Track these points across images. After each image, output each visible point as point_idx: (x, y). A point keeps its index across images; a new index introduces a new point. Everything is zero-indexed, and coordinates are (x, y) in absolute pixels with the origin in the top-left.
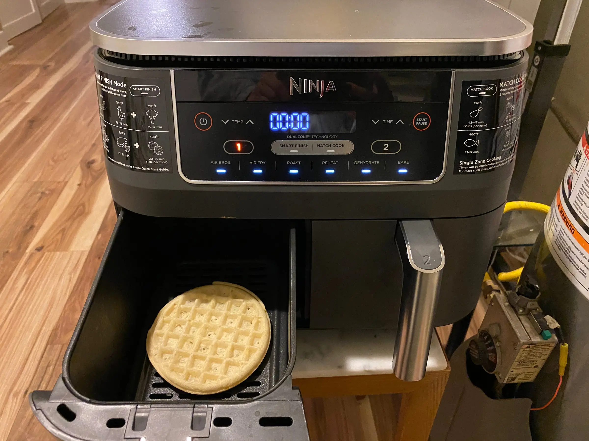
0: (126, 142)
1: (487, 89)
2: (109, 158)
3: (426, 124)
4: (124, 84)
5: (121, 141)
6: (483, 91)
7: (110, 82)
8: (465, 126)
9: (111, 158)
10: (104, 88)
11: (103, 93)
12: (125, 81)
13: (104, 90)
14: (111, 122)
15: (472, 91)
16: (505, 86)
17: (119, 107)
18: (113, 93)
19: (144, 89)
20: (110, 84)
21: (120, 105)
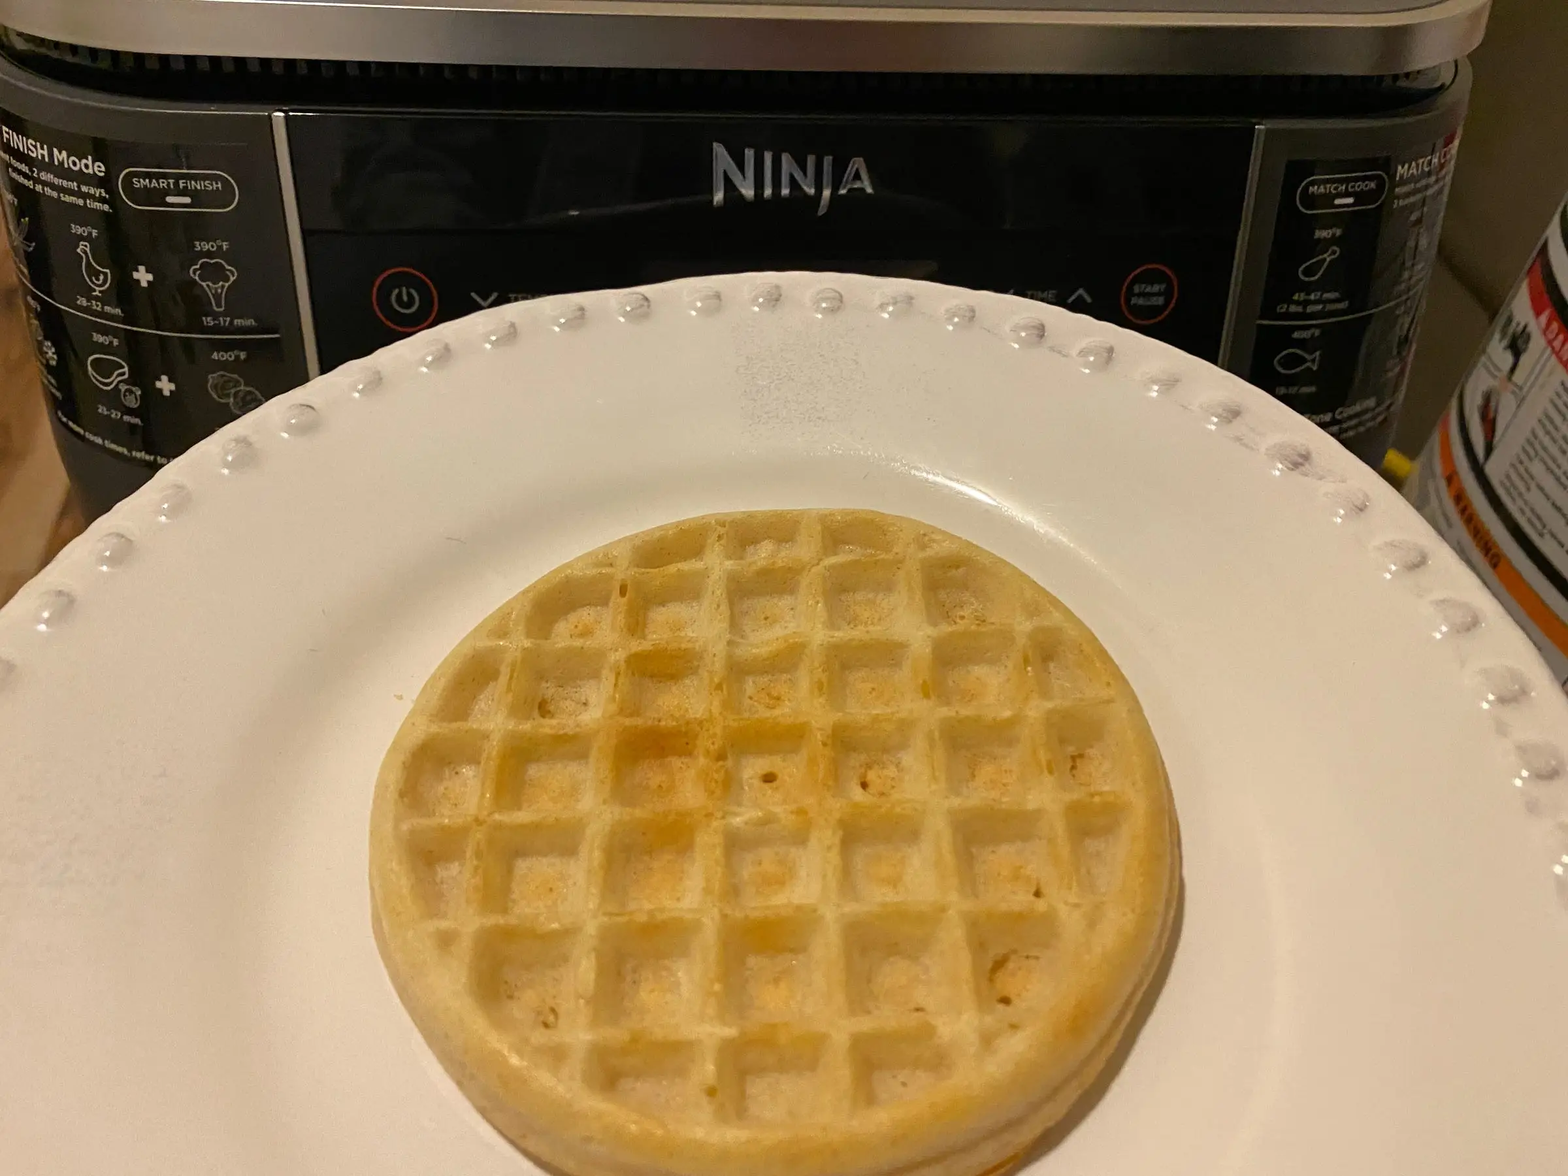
0: (123, 374)
1: (1359, 186)
2: (64, 419)
3: (1160, 301)
4: (93, 163)
5: (104, 368)
6: (1347, 194)
7: (40, 151)
8: (1282, 309)
9: (71, 424)
10: (20, 172)
11: (17, 188)
12: (100, 150)
13: (21, 180)
14: (55, 295)
15: (1313, 193)
16: (1413, 174)
17: (83, 247)
18: (55, 194)
19: (176, 184)
20: (40, 157)
21: (89, 238)
